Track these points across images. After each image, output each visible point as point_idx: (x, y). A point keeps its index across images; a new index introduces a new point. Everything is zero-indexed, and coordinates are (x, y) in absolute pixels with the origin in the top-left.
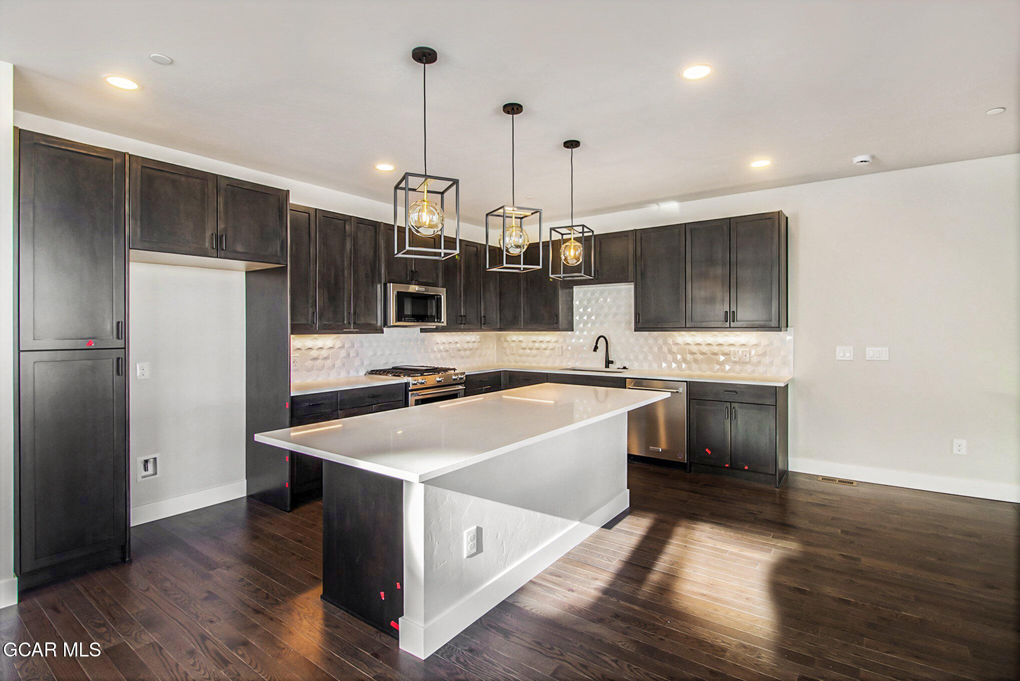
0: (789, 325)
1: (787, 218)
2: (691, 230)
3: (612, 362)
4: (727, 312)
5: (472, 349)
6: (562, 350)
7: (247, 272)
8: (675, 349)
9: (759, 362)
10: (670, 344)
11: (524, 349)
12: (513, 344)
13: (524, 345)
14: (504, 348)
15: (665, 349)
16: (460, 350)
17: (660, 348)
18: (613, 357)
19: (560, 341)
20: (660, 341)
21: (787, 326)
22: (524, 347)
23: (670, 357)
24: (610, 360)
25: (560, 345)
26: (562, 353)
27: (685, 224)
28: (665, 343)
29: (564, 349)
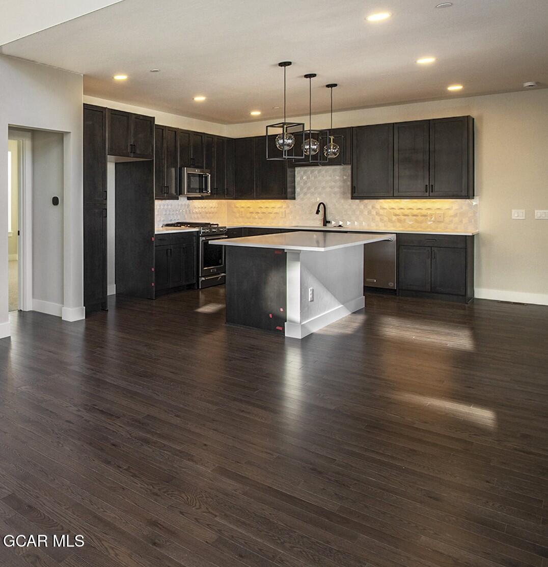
0: (475, 195)
1: (473, 119)
2: (398, 128)
3: (329, 222)
4: (427, 186)
5: (213, 213)
6: (285, 214)
7: (116, 164)
8: (381, 212)
9: (451, 221)
10: (377, 209)
11: (252, 213)
12: (242, 209)
13: (251, 210)
14: (234, 212)
15: (374, 213)
16: (207, 213)
17: (369, 213)
18: (329, 218)
19: (284, 207)
20: (370, 207)
21: (474, 196)
22: (251, 211)
23: (377, 218)
24: (327, 220)
25: (284, 210)
26: (285, 216)
27: (393, 124)
28: (373, 207)
29: (287, 212)
